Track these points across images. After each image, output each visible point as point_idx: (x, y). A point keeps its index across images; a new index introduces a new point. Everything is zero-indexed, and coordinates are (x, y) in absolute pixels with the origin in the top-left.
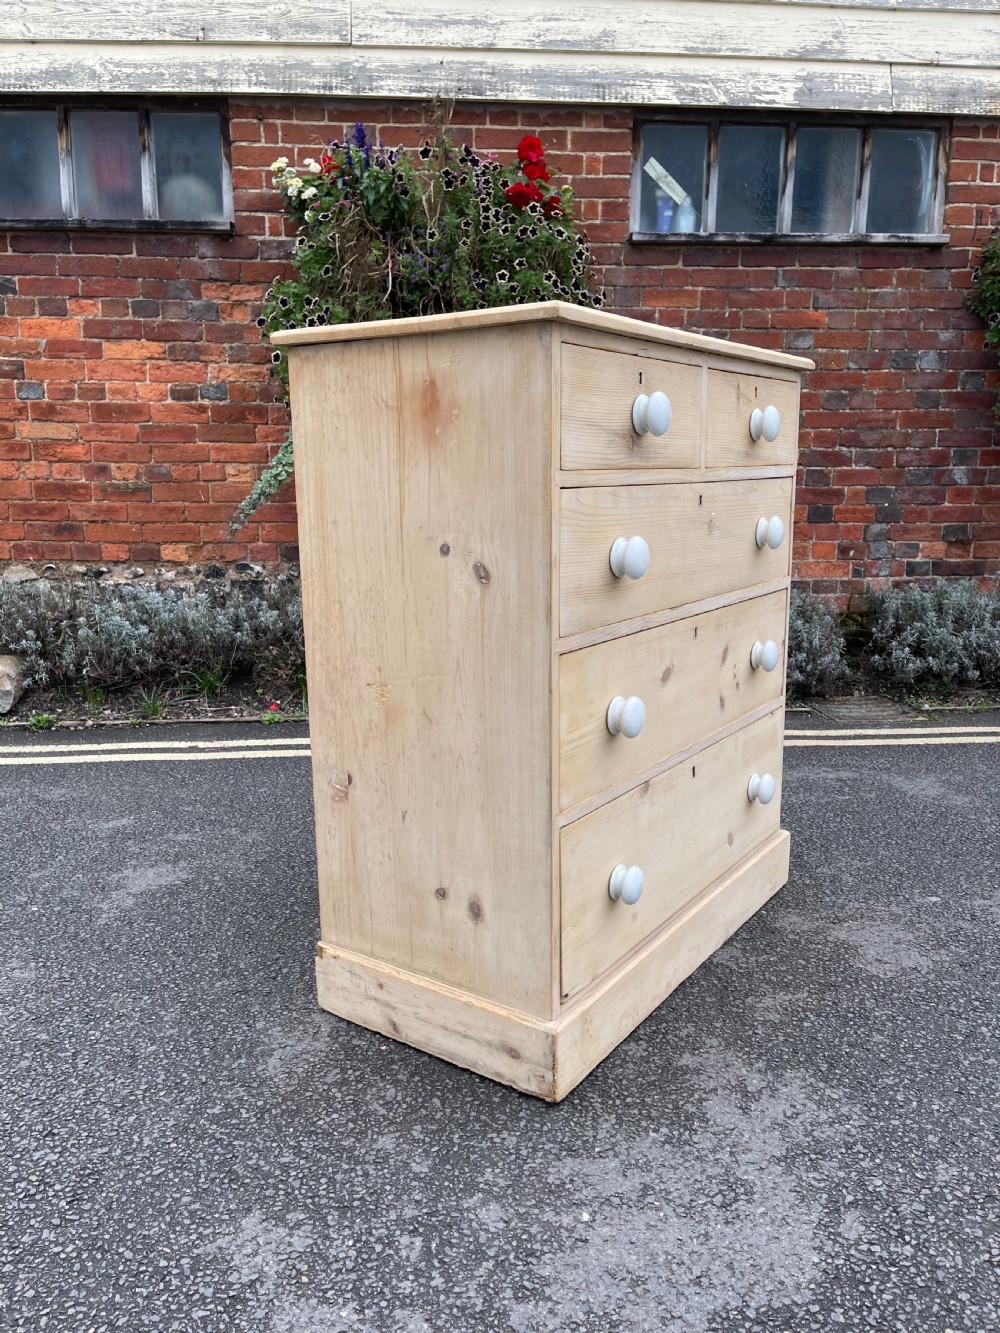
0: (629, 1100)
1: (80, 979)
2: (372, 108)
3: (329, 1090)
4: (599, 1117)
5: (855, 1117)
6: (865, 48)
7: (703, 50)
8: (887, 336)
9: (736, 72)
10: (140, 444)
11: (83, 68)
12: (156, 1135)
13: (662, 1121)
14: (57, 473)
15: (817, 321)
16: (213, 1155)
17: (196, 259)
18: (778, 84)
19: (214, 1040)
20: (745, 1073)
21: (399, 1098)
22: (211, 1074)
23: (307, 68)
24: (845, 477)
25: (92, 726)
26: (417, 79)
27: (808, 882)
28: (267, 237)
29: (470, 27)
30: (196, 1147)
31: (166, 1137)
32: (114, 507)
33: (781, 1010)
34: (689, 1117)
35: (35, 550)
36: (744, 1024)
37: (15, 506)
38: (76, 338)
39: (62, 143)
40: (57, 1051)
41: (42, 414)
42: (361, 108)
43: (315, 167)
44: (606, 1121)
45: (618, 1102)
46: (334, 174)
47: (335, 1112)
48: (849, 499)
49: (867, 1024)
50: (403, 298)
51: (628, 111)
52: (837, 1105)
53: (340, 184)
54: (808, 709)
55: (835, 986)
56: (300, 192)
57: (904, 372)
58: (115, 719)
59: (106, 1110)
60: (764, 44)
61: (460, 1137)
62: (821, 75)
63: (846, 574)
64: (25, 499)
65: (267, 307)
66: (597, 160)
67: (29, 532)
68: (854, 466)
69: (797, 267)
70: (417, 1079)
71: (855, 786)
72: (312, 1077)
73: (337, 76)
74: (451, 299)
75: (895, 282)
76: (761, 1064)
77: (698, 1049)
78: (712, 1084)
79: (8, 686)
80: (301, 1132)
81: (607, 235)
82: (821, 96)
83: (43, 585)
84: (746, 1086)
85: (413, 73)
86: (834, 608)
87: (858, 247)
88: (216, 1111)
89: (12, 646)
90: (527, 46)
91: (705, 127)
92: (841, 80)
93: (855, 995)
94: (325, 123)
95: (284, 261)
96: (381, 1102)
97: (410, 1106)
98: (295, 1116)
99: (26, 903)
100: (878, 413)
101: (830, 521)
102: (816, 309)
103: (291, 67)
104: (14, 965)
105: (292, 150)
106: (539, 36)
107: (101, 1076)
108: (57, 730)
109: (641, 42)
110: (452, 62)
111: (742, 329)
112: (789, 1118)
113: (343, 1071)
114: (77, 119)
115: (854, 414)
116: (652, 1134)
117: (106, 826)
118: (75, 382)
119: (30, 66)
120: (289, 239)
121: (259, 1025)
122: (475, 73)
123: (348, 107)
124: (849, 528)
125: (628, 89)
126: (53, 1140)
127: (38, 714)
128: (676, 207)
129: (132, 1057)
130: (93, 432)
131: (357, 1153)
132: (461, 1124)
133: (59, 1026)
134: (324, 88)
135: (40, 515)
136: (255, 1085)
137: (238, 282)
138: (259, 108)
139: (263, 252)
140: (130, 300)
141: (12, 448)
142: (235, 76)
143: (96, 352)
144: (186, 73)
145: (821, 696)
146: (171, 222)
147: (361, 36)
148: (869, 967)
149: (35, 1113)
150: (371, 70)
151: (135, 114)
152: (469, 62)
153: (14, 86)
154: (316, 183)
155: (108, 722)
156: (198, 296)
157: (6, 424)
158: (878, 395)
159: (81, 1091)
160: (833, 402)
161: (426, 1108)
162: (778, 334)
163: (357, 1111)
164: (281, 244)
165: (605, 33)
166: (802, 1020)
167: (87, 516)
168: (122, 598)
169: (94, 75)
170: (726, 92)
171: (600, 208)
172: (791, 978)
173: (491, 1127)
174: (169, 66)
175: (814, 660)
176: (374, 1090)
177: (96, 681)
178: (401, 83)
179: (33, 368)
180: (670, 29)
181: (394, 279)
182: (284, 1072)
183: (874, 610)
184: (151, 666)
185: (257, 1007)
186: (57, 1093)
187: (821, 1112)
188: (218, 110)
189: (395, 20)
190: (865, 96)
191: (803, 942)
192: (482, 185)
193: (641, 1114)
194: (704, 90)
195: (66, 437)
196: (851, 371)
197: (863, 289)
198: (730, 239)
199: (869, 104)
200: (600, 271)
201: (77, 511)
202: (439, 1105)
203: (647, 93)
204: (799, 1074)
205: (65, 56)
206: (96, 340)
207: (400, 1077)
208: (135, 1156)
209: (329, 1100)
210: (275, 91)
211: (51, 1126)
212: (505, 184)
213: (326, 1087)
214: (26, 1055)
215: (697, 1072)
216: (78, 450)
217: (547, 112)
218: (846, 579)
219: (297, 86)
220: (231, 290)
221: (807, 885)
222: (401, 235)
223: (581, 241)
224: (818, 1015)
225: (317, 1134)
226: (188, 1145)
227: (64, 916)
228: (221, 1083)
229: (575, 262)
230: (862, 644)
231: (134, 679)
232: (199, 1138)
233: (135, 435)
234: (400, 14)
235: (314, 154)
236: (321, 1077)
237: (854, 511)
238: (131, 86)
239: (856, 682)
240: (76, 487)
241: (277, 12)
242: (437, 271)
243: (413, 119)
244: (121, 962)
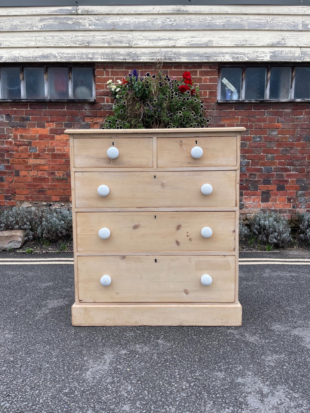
0: (218, 395)
1: (27, 339)
2: (138, 65)
3: (107, 385)
4: (207, 402)
5: (305, 405)
6: (292, 42)
7: (240, 45)
8: (302, 131)
9: (251, 51)
10: (65, 165)
11: (52, 55)
12: (44, 399)
13: (231, 404)
14: (39, 174)
15: (278, 126)
16: (64, 408)
17: (84, 110)
18: (264, 54)
19: (69, 363)
20: (262, 386)
21: (132, 390)
22: (66, 377)
23: (118, 54)
24: (289, 176)
25: (45, 253)
26: (151, 56)
27: (282, 312)
28: (105, 103)
29: (168, 41)
30: (58, 405)
31: (48, 400)
32: (56, 184)
33: (275, 361)
34: (241, 403)
35: (31, 197)
36: (261, 367)
37: (26, 184)
38: (47, 134)
39: (45, 77)
40: (16, 364)
41: (36, 156)
42: (135, 65)
43: (120, 82)
44: (209, 403)
45: (214, 396)
46: (126, 84)
47: (109, 394)
48: (291, 183)
49: (307, 368)
50: (146, 120)
51: (217, 64)
52: (297, 400)
53: (127, 87)
54: (279, 252)
55: (295, 353)
56: (115, 90)
57: (308, 142)
58: (52, 251)
59: (29, 388)
60: (260, 42)
61: (154, 407)
62: (278, 51)
63: (290, 207)
64: (30, 182)
65: (105, 124)
66: (207, 79)
67: (30, 192)
68: (292, 172)
69: (271, 110)
70: (139, 382)
71: (297, 279)
72: (102, 380)
73: (127, 56)
74: (161, 120)
75: (304, 114)
76: (268, 383)
77: (244, 375)
78: (249, 390)
79: (20, 240)
80: (96, 402)
81: (210, 101)
82: (278, 58)
83: (33, 209)
84: (262, 392)
85: (150, 54)
86: (286, 218)
87: (292, 103)
88: (67, 391)
89: (22, 227)
90: (185, 46)
91: (241, 68)
92: (285, 53)
93: (302, 356)
94: (124, 70)
95: (110, 110)
96: (126, 391)
97: (136, 393)
98: (94, 395)
99: (14, 311)
100: (299, 155)
101: (284, 190)
102: (278, 123)
103: (114, 54)
104: (6, 332)
105: (114, 78)
106: (189, 42)
107: (29, 375)
108: (34, 254)
109: (221, 43)
110: (163, 51)
111: (254, 129)
112: (279, 405)
113: (113, 378)
114: (50, 70)
115: (291, 156)
116: (227, 410)
117: (44, 285)
118: (46, 147)
119: (36, 54)
120: (112, 104)
121: (85, 359)
122: (169, 54)
123: (131, 65)
124: (291, 192)
125: (217, 57)
126: (9, 398)
127: (28, 249)
128: (232, 92)
129: (40, 368)
130: (51, 162)
131: (115, 411)
132: (154, 402)
133: (17, 355)
134: (124, 60)
135: (34, 187)
136: (81, 382)
137: (96, 117)
138: (104, 66)
139: (104, 108)
140: (63, 123)
141: (27, 167)
142: (97, 57)
143: (53, 138)
144: (83, 56)
145: (283, 247)
146: (77, 100)
147: (135, 44)
148: (307, 346)
149: (5, 387)
150: (138, 54)
151: (67, 68)
152: (168, 51)
153: (32, 60)
154: (120, 87)
155: (50, 252)
156: (84, 121)
157: (25, 160)
158: (300, 150)
159: (21, 380)
160: (284, 152)
161: (142, 395)
162: (266, 131)
163: (117, 394)
164: (109, 105)
165: (209, 41)
166: (283, 366)
167: (47, 187)
168: (57, 213)
169: (55, 57)
170: (248, 57)
171: (208, 93)
172: (278, 349)
173: (166, 404)
174: (78, 54)
175: (280, 235)
176: (124, 386)
177: (47, 239)
178: (147, 58)
179: (34, 143)
180: (229, 39)
181: (143, 114)
182: (92, 377)
183: (300, 219)
184: (64, 234)
185: (85, 352)
186: (13, 380)
187: (291, 403)
188: (92, 67)
189: (145, 39)
190: (293, 57)
191: (282, 335)
192: (171, 86)
193: (222, 401)
194: (241, 57)
195: (43, 163)
196: (290, 142)
197: (293, 116)
198: (249, 102)
199: (294, 59)
200: (208, 112)
201: (45, 186)
202: (147, 393)
203: (222, 58)
204: (282, 387)
205: (47, 51)
206: (53, 135)
207: (133, 381)
208: (36, 407)
209: (107, 389)
210: (109, 61)
211: (9, 392)
212: (178, 85)
213: (106, 384)
214: (5, 365)
215: (244, 385)
216: (46, 167)
217: (191, 65)
218: (290, 209)
219: (115, 59)
220: (94, 119)
221: (282, 314)
222: (146, 101)
223: (202, 103)
224: (289, 364)
225: (102, 403)
226: (55, 404)
227: (26, 315)
228: (70, 380)
229: (200, 109)
230: (296, 231)
231: (59, 238)
232: (60, 401)
233: (63, 163)
234: (147, 37)
235: (120, 79)
236: (105, 380)
237: (292, 187)
238: (66, 60)
239: (295, 243)
240: (45, 179)
241: (110, 37)
242: (156, 112)
243: (150, 68)
244: (42, 333)
